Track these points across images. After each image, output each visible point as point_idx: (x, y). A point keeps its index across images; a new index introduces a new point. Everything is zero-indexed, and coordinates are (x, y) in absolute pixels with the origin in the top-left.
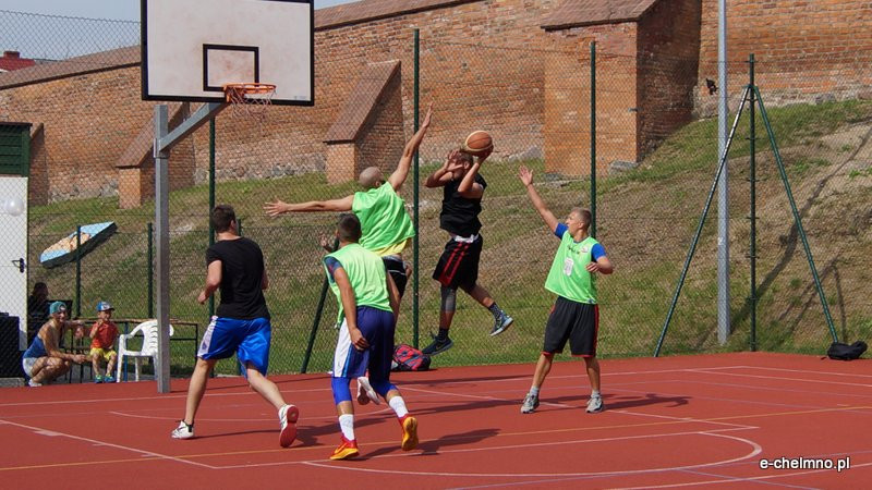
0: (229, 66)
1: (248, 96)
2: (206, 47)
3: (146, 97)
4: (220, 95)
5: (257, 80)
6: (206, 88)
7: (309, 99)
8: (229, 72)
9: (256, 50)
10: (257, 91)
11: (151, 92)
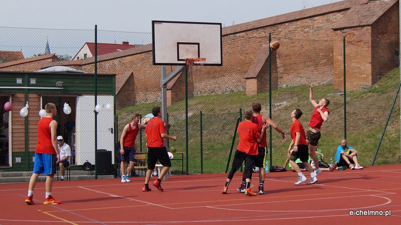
0: (187, 51)
1: (195, 63)
2: (178, 44)
3: (155, 64)
4: (184, 62)
5: (199, 56)
6: (179, 60)
7: (220, 63)
8: (188, 53)
9: (198, 44)
10: (199, 61)
11: (157, 62)
